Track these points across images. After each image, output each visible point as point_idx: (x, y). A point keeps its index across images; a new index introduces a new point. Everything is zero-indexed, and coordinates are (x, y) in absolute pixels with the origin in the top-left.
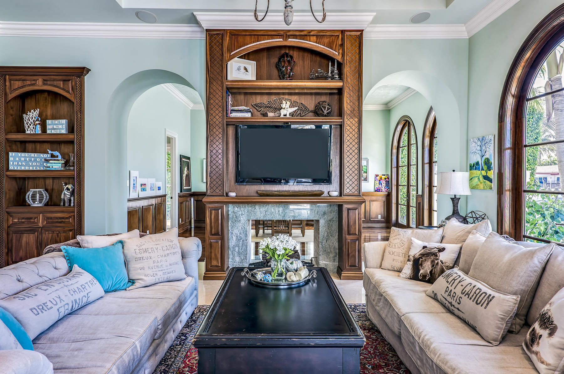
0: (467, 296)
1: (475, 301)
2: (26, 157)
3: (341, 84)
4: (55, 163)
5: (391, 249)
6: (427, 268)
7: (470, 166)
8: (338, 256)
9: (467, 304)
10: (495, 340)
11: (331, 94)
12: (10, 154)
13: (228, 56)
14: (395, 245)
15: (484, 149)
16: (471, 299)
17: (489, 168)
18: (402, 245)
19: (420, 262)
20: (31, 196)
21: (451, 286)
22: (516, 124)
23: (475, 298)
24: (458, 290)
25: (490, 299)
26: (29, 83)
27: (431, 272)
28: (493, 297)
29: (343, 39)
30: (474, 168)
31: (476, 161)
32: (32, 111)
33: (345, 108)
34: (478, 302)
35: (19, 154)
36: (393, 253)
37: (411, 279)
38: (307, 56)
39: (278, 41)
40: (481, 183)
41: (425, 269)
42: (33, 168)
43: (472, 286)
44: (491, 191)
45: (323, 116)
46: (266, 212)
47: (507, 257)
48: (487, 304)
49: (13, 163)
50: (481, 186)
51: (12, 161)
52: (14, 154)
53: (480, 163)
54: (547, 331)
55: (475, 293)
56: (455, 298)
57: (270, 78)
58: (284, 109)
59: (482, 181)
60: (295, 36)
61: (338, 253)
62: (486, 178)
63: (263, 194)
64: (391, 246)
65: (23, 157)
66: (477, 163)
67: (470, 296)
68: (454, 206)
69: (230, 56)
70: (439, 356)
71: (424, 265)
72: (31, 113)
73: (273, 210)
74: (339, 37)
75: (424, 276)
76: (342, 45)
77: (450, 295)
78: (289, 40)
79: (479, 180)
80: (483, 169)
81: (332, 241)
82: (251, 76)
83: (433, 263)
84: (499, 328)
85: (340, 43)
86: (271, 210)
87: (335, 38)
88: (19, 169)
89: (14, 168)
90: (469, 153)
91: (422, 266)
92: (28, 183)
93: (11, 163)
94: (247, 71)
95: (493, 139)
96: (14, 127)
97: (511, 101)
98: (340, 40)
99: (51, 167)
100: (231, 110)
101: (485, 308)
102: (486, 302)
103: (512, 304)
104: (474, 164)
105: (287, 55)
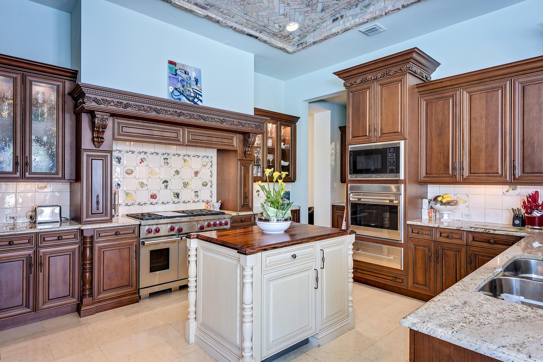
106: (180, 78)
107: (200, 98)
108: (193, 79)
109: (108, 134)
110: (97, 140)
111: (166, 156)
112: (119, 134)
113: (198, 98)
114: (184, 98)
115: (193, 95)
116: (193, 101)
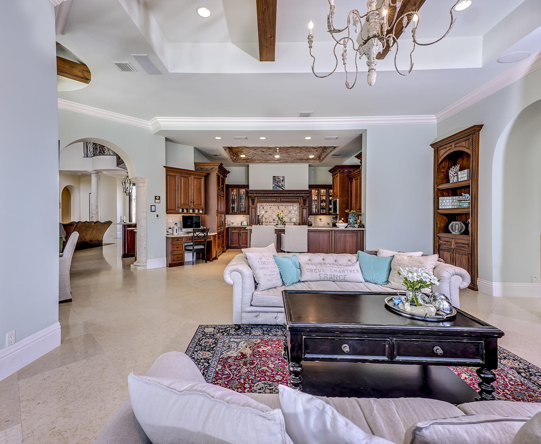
2: (450, 199)
4: (465, 203)
12: (440, 198)
20: (451, 227)
26: (448, 149)
32: (453, 167)
35: (445, 198)
42: (455, 207)
49: (442, 204)
51: (441, 203)
52: (442, 198)
65: (448, 200)
72: (452, 169)
88: (445, 208)
89: (442, 207)
92: (458, 217)
93: (440, 204)
96: (445, 180)
99: (462, 206)
106: (277, 181)
107: (284, 186)
108: (281, 180)
109: (256, 201)
110: (253, 204)
111: (278, 206)
112: (259, 201)
113: (283, 187)
114: (278, 187)
115: (281, 186)
116: (281, 188)
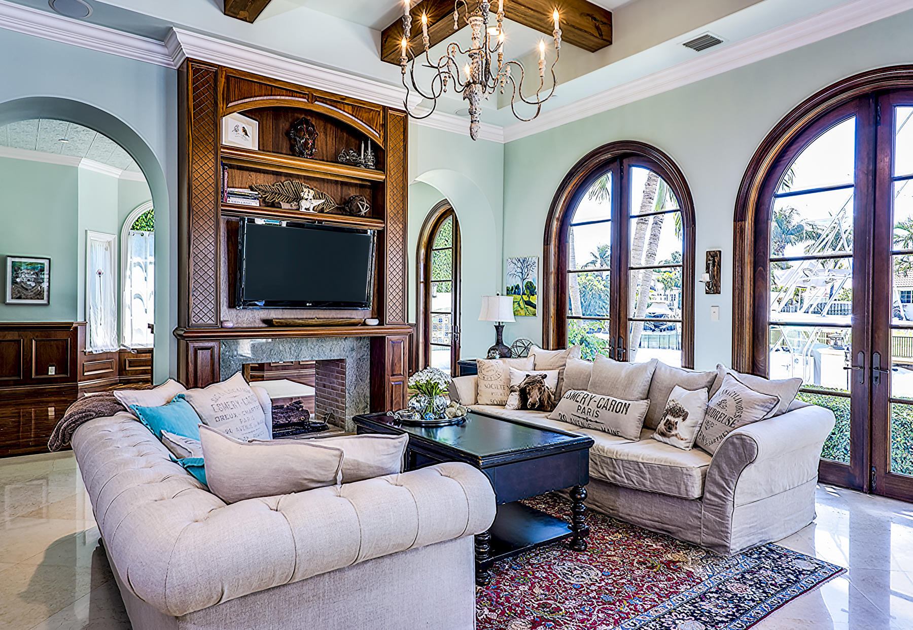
0: (604, 408)
1: (614, 411)
3: (384, 177)
5: (487, 383)
6: (535, 396)
7: (508, 290)
8: (369, 407)
9: (607, 416)
10: (636, 438)
11: (361, 186)
13: (224, 108)
14: (491, 378)
15: (526, 271)
16: (609, 410)
17: (533, 293)
18: (499, 376)
19: (528, 391)
21: (583, 404)
22: (559, 248)
23: (613, 408)
24: (593, 406)
25: (627, 407)
27: (540, 399)
28: (629, 404)
29: (385, 118)
30: (513, 292)
31: (516, 285)
33: (389, 211)
34: (618, 411)
36: (491, 386)
37: (519, 409)
38: (331, 129)
39: (300, 102)
40: (522, 309)
41: (534, 397)
43: (606, 400)
44: (534, 317)
45: (359, 216)
46: (271, 350)
47: (623, 374)
48: (627, 411)
50: (523, 312)
53: (521, 287)
54: (681, 418)
55: (612, 404)
56: (591, 414)
57: (277, 151)
58: (307, 199)
59: (523, 307)
60: (324, 100)
61: (369, 403)
62: (529, 303)
63: (281, 323)
64: (485, 379)
66: (517, 287)
67: (608, 408)
68: (498, 335)
69: (226, 108)
70: (617, 453)
71: (531, 394)
73: (281, 348)
74: (379, 114)
75: (533, 405)
76: (384, 126)
77: (584, 412)
78: (316, 103)
79: (519, 305)
80: (524, 294)
81: (362, 387)
82: (251, 143)
83: (541, 390)
84: (638, 427)
85: (381, 123)
86: (279, 347)
87: (376, 113)
90: (505, 274)
91: (530, 395)
94: (246, 134)
95: (537, 262)
97: (555, 225)
98: (381, 118)
100: (229, 193)
101: (626, 414)
102: (625, 409)
103: (645, 407)
104: (512, 288)
105: (307, 123)
